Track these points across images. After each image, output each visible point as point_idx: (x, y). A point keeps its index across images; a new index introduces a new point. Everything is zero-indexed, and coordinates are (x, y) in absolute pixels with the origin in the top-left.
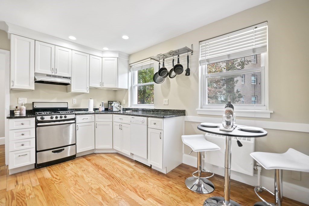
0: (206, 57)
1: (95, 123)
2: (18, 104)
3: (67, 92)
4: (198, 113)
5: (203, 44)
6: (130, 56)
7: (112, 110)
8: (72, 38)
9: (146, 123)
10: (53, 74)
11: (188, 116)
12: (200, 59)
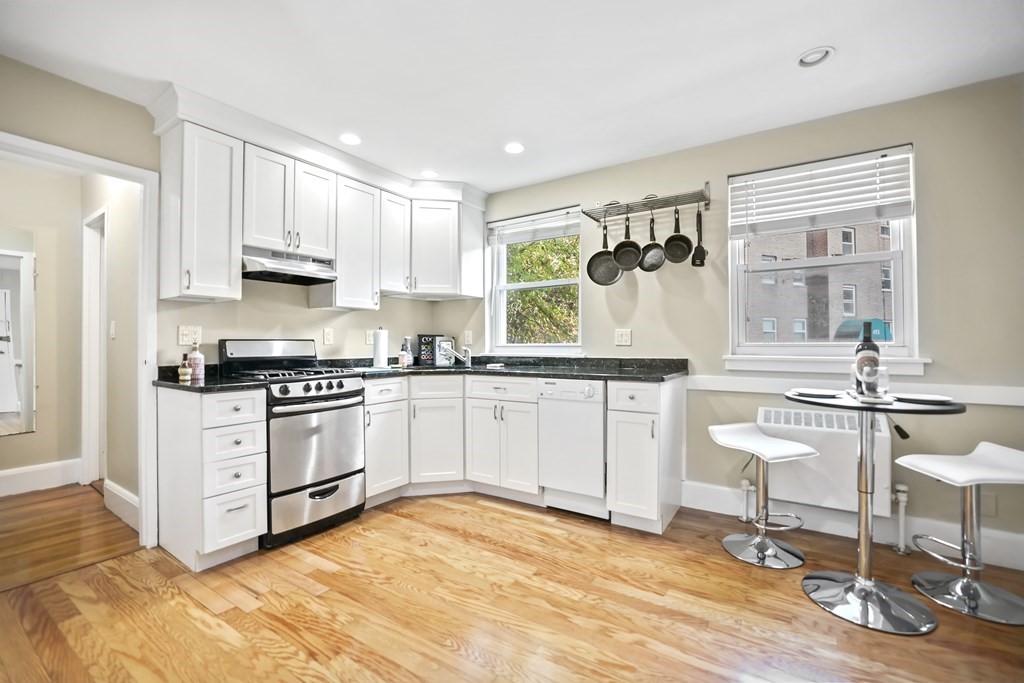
0: (749, 218)
1: (409, 403)
2: (178, 344)
3: (309, 307)
4: (728, 366)
5: (739, 182)
6: (490, 198)
7: (432, 364)
8: (350, 139)
9: (600, 397)
10: (291, 250)
11: (697, 376)
12: (730, 223)
